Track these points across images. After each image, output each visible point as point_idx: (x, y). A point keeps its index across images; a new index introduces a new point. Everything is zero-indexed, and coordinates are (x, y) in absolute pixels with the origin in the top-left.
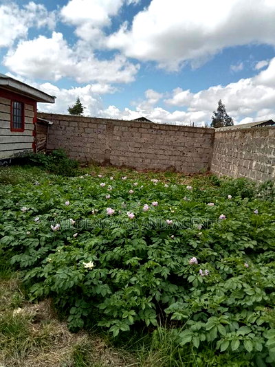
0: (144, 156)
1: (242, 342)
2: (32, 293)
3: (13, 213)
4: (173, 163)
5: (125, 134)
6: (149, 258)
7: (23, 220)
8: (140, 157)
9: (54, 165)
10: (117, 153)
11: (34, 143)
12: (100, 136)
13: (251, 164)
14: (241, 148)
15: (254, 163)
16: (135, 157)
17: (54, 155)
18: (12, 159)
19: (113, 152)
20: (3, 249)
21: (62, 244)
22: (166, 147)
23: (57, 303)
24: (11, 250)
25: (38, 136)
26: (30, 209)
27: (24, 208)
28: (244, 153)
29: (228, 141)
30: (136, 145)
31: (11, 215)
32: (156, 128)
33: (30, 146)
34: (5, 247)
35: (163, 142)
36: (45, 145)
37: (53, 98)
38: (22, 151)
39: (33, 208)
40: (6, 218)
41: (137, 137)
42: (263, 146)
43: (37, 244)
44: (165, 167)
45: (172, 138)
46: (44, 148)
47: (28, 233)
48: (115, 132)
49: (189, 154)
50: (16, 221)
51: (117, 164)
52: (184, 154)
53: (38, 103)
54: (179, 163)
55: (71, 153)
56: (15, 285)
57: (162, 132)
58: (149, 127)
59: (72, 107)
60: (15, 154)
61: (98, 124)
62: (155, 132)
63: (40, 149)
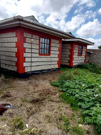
2: (86, 120)
3: (79, 86)
7: (83, 89)
9: (92, 68)
11: (85, 60)
17: (92, 65)
18: (77, 66)
20: (75, 99)
21: (99, 103)
23: (96, 128)
24: (78, 100)
25: (87, 57)
26: (85, 86)
27: (83, 85)
31: (78, 87)
33: (83, 61)
34: (76, 98)
36: (89, 61)
37: (94, 43)
38: (80, 63)
39: (86, 86)
40: (76, 87)
43: (88, 101)
46: (88, 62)
47: (85, 95)
50: (80, 89)
53: (87, 46)
55: (99, 64)
56: (80, 114)
59: (99, 46)
60: (78, 64)
63: (87, 62)
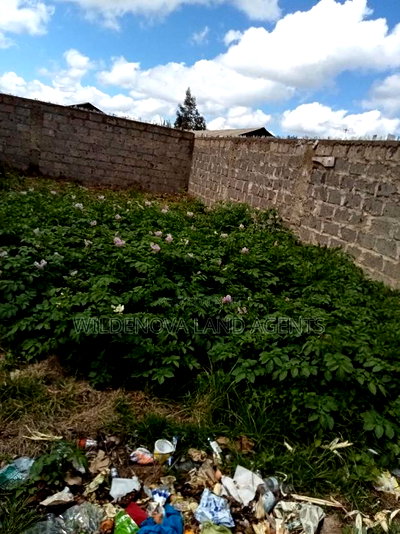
0: (93, 164)
1: (300, 370)
2: (27, 351)
4: (137, 178)
5: (63, 127)
6: (180, 297)
8: (88, 166)
10: (50, 157)
12: (20, 127)
13: (246, 186)
14: (232, 163)
15: (250, 185)
16: (79, 165)
19: (43, 155)
22: (127, 153)
28: (237, 170)
29: (214, 152)
30: (82, 147)
32: (111, 122)
35: (122, 145)
41: (82, 132)
42: (262, 164)
44: (125, 183)
45: (136, 141)
48: (46, 123)
49: (160, 167)
51: (51, 174)
52: (153, 165)
54: (146, 179)
57: (121, 130)
58: (100, 120)
61: (15, 107)
62: (110, 129)
